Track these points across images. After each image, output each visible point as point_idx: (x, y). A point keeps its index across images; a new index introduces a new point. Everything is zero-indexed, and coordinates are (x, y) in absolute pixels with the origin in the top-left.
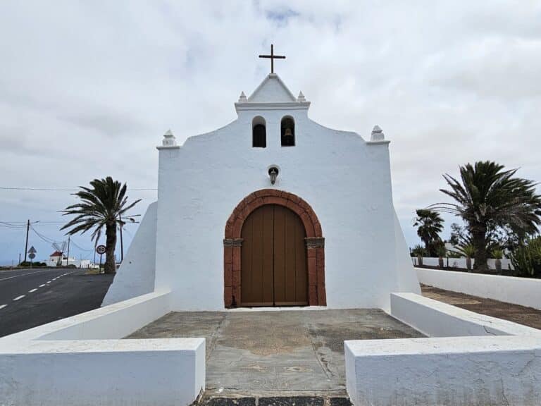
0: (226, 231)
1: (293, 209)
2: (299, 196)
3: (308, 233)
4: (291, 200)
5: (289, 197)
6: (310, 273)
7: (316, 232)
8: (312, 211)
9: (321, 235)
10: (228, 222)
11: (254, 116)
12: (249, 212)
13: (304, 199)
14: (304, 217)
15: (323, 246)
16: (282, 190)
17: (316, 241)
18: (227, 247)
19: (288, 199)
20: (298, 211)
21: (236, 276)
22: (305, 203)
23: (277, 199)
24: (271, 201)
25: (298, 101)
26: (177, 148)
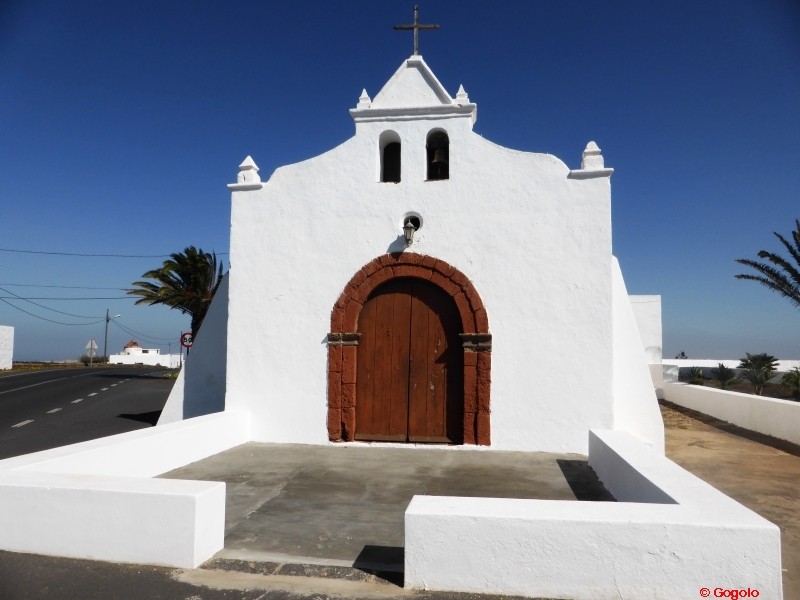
0: (333, 319)
1: (441, 285)
2: (453, 264)
3: (465, 325)
4: (438, 271)
5: (435, 265)
6: (466, 390)
7: (478, 324)
8: (472, 289)
9: (486, 330)
10: (337, 306)
11: (382, 130)
12: (370, 288)
13: (460, 268)
14: (459, 299)
15: (489, 348)
16: (424, 254)
17: (475, 340)
18: (334, 346)
19: (434, 270)
20: (450, 289)
21: (347, 392)
22: (462, 276)
23: (415, 268)
24: (403, 272)
25: (454, 103)
26: (258, 187)
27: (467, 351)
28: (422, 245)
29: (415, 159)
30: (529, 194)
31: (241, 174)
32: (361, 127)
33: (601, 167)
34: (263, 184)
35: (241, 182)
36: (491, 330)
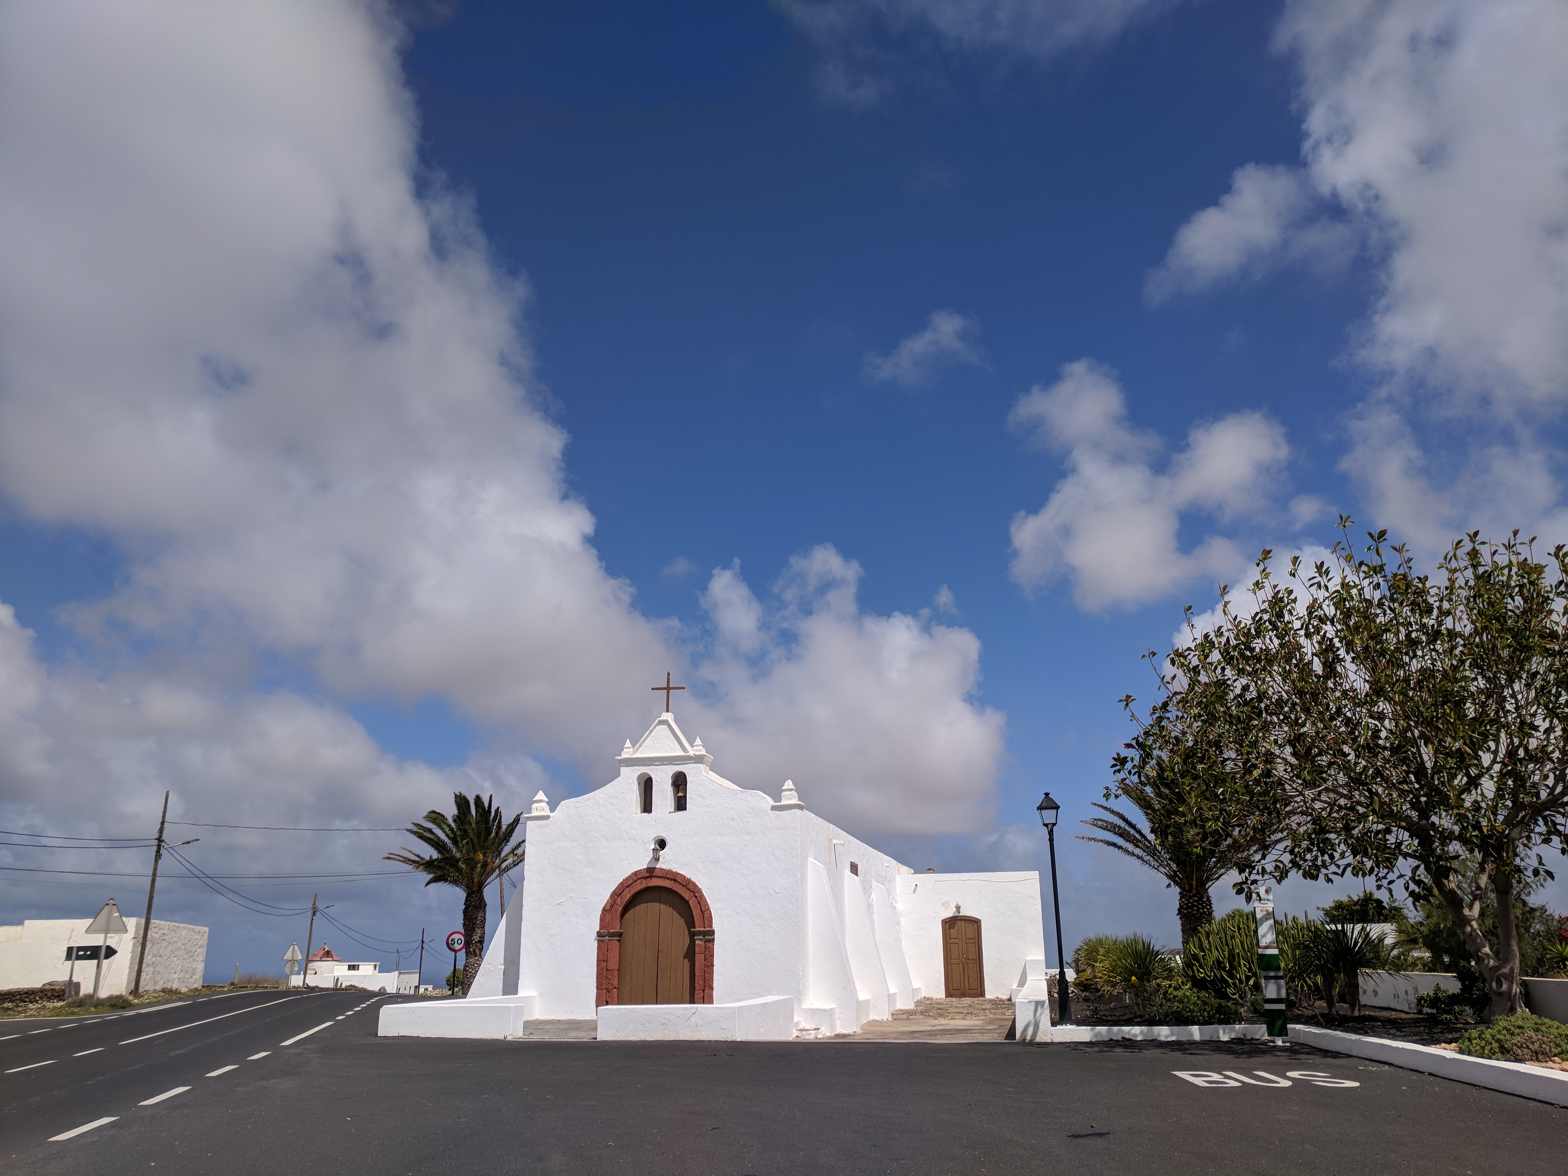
0: (601, 920)
1: (680, 892)
2: (688, 876)
3: (696, 924)
4: (678, 882)
5: (674, 877)
6: (697, 974)
7: (706, 922)
8: (702, 895)
9: (711, 926)
10: (604, 910)
11: (640, 773)
12: (628, 896)
13: (693, 879)
14: (692, 902)
15: (714, 939)
16: (668, 868)
17: (704, 934)
18: (602, 941)
19: (675, 880)
20: (686, 895)
21: (611, 977)
22: (695, 885)
23: (662, 880)
24: (654, 882)
25: (691, 753)
26: (547, 817)
27: (697, 942)
28: (668, 861)
29: (663, 793)
30: (743, 822)
31: (534, 806)
32: (624, 770)
33: (795, 801)
34: (552, 814)
35: (534, 813)
36: (716, 926)
